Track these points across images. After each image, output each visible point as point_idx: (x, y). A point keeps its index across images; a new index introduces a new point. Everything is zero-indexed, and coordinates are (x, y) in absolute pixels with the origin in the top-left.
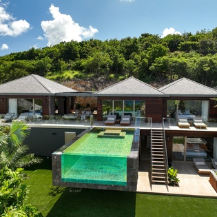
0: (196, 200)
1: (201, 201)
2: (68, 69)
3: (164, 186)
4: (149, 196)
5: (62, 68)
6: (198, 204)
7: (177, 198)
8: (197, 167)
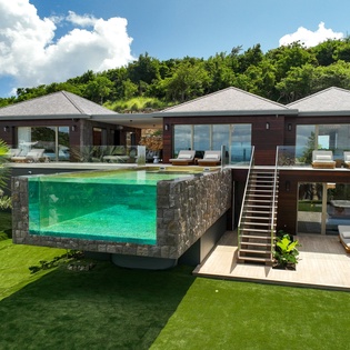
0: (326, 294)
1: (337, 296)
2: (137, 95)
3: (262, 269)
4: (223, 282)
5: (126, 92)
6: (328, 302)
7: (284, 289)
8: (344, 240)
